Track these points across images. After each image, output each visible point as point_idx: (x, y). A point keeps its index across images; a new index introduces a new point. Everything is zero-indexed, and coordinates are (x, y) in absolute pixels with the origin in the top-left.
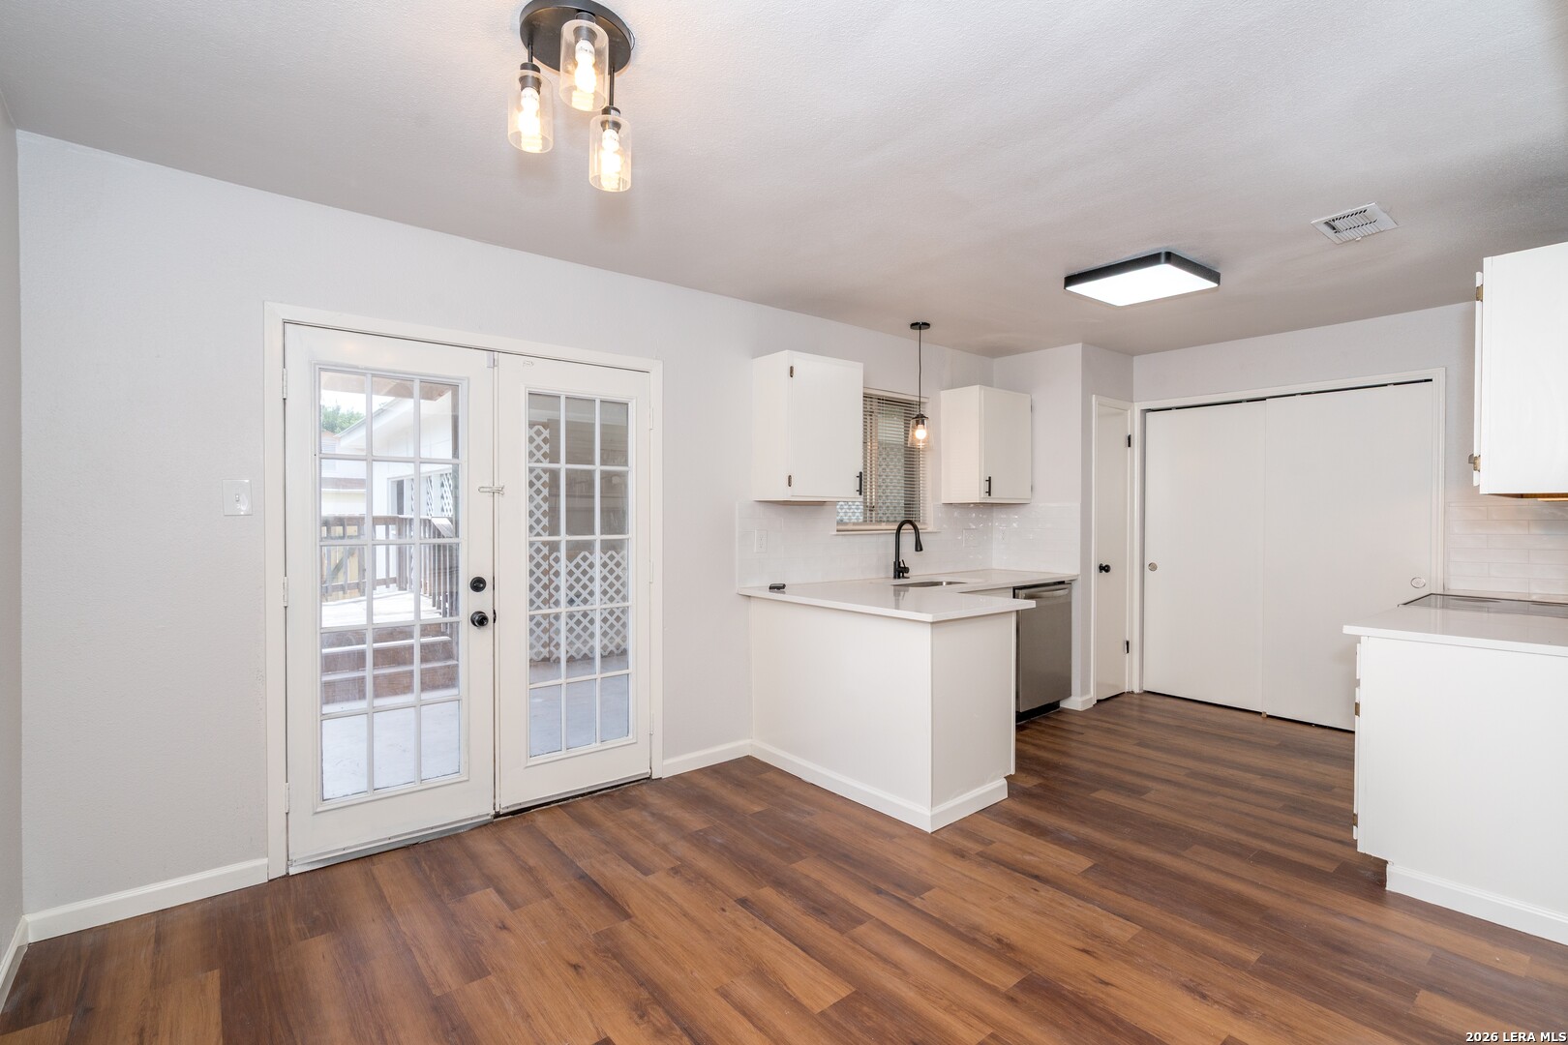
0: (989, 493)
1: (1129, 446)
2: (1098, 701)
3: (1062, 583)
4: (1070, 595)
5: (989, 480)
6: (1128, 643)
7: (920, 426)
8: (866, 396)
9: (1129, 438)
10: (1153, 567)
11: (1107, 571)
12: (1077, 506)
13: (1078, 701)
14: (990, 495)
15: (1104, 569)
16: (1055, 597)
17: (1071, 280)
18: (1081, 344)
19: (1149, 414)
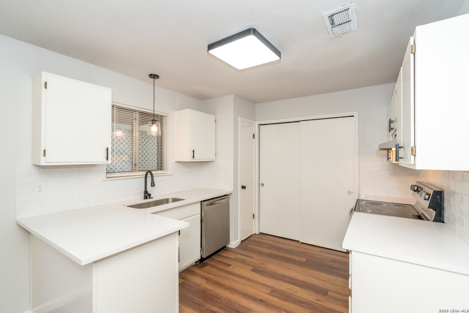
0: (193, 157)
1: (254, 138)
2: (242, 241)
3: (226, 195)
4: (228, 200)
5: (193, 151)
6: (254, 215)
7: (154, 125)
8: (113, 106)
9: (254, 135)
10: (263, 185)
11: (245, 188)
12: (232, 162)
13: (233, 244)
14: (194, 158)
15: (244, 187)
16: (221, 203)
17: (211, 46)
18: (233, 95)
19: (261, 126)
